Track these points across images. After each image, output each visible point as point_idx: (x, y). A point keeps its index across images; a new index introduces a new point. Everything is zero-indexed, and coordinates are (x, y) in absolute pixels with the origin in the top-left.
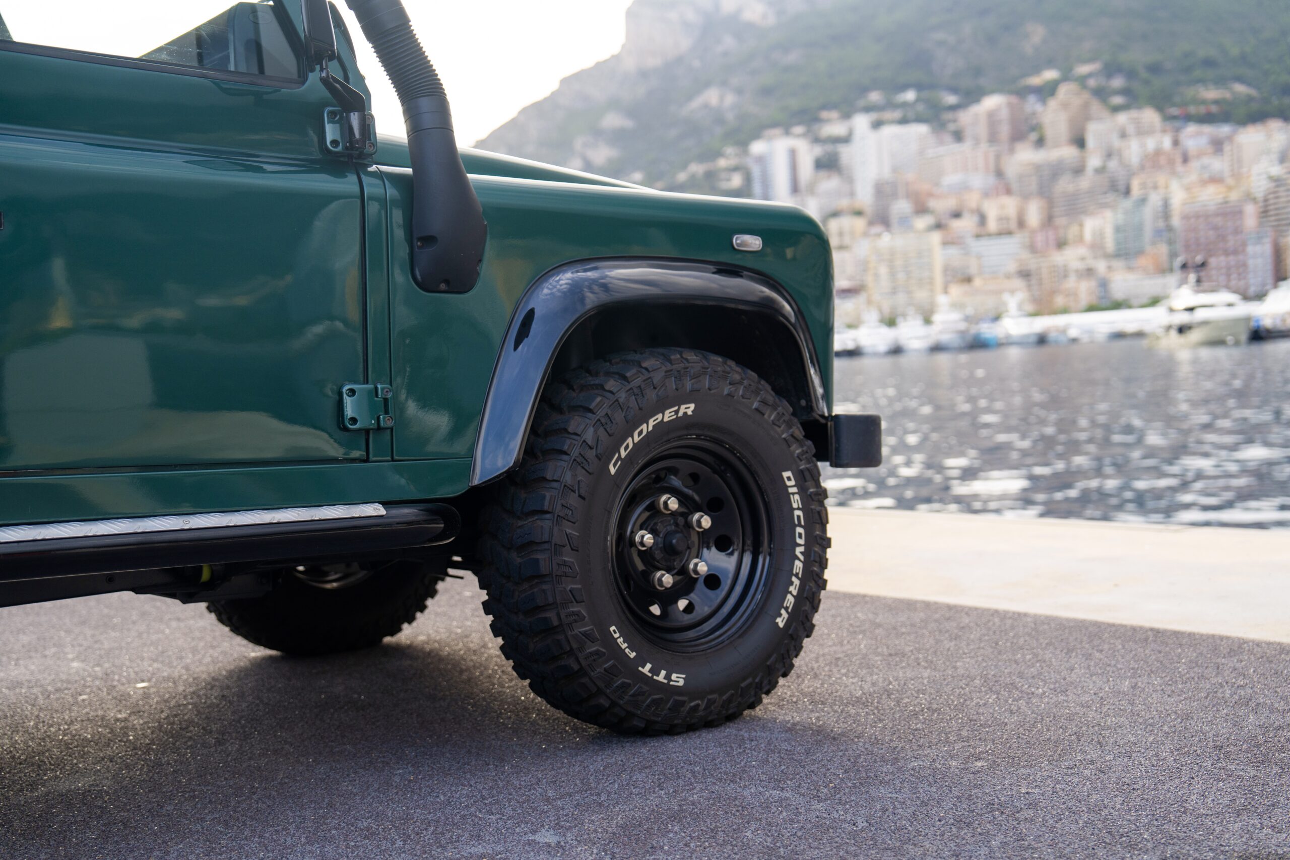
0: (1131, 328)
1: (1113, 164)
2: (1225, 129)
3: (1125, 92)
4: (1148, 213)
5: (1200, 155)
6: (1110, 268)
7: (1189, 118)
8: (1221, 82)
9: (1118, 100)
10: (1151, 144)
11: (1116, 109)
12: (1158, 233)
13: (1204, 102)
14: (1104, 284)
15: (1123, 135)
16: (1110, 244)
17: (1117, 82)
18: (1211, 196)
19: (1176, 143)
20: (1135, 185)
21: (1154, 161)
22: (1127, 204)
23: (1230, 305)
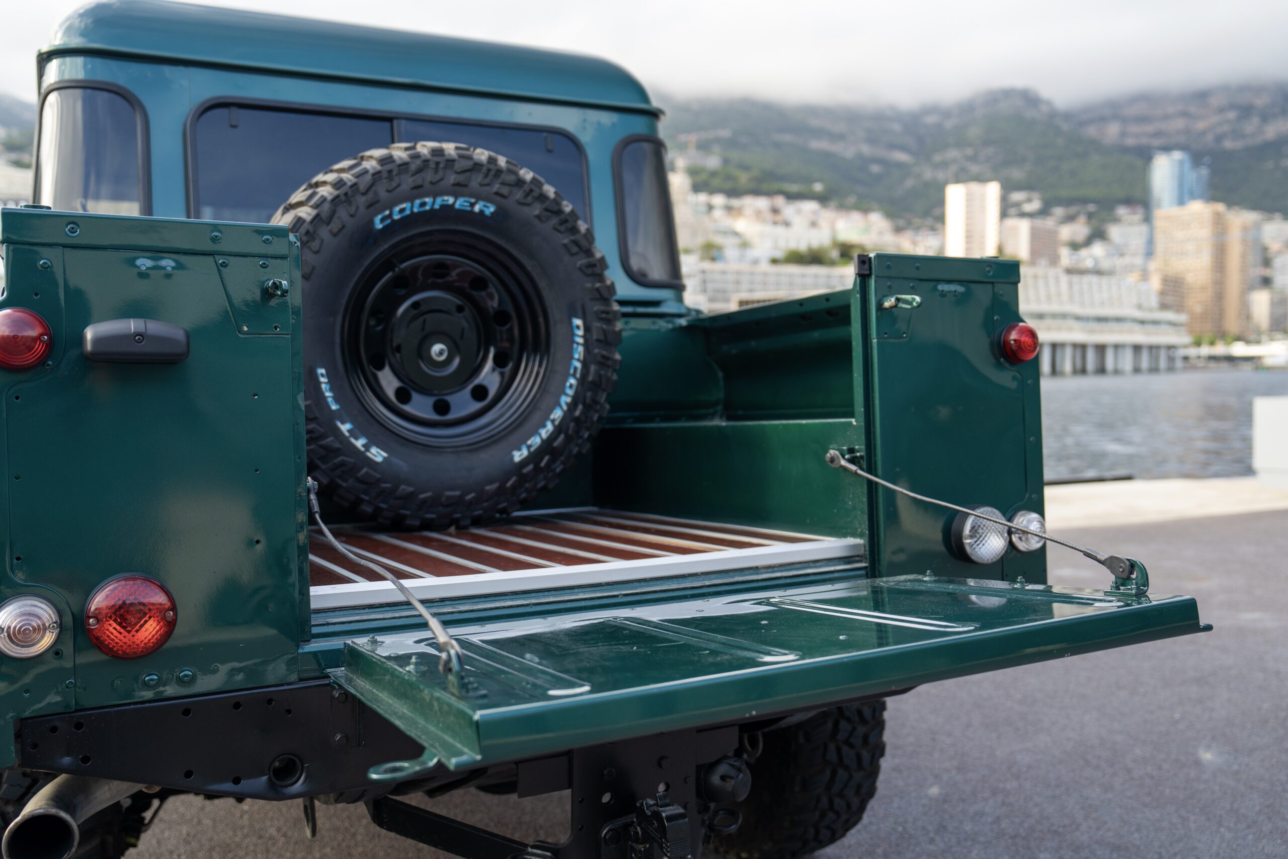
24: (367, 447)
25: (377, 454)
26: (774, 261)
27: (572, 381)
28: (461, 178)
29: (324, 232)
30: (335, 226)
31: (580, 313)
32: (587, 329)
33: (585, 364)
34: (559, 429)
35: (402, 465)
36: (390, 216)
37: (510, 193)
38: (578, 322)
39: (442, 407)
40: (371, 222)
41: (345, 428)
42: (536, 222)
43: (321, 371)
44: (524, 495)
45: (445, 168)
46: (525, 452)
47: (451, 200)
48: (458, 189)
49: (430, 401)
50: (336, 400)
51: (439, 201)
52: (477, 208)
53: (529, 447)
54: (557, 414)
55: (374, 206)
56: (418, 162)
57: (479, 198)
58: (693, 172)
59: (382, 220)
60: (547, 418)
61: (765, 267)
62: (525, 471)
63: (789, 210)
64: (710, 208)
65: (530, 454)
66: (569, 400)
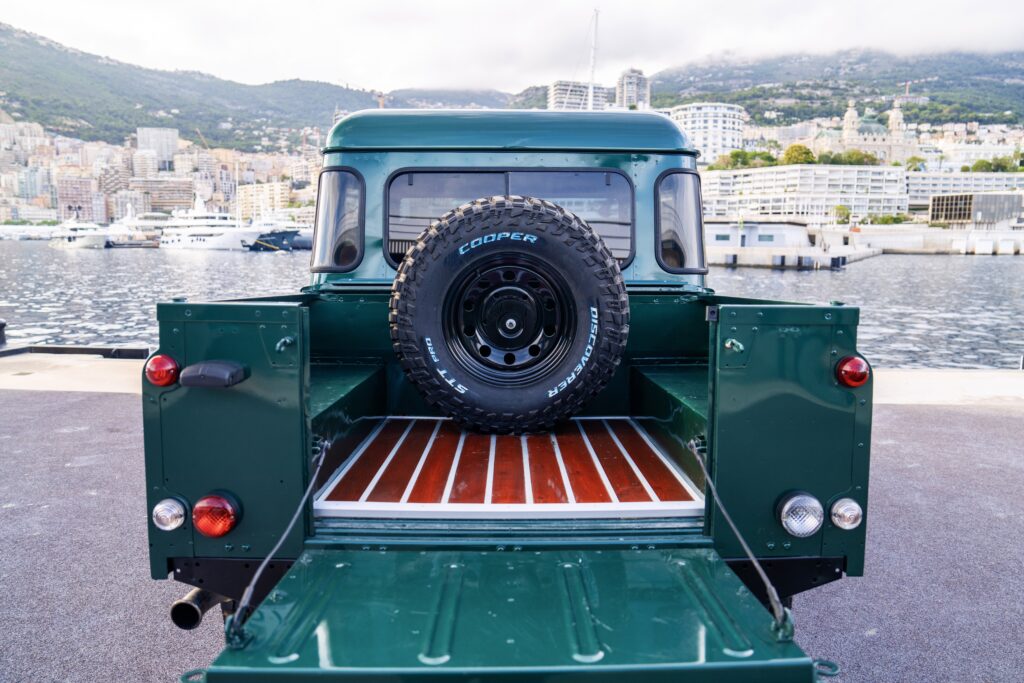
0: (34, 234)
1: (16, 148)
2: (78, 141)
3: (21, 111)
4: (39, 177)
5: (65, 152)
6: (18, 203)
7: (58, 132)
8: (73, 117)
9: (17, 115)
10: (38, 141)
11: (17, 119)
12: (45, 187)
13: (65, 125)
14: (15, 210)
15: (22, 134)
16: (17, 190)
17: (16, 105)
18: (72, 173)
19: (52, 144)
20: (30, 161)
21: (40, 150)
22: (27, 170)
23: (95, 229)
24: (455, 384)
25: (461, 389)
26: (965, 169)
27: (590, 347)
28: (514, 221)
29: (429, 259)
30: (435, 255)
31: (595, 303)
32: (600, 314)
33: (598, 336)
34: (579, 378)
35: (476, 395)
36: (469, 246)
37: (547, 228)
38: (594, 309)
39: (510, 359)
40: (458, 250)
41: (442, 373)
42: (565, 246)
43: (428, 339)
44: (556, 417)
45: (505, 214)
46: (556, 391)
47: (508, 235)
48: (512, 228)
49: (502, 354)
50: (437, 356)
51: (500, 236)
52: (525, 239)
53: (559, 388)
54: (579, 368)
55: (458, 241)
56: (487, 212)
57: (526, 232)
58: (905, 108)
59: (464, 249)
60: (572, 370)
61: (957, 173)
62: (556, 403)
63: (981, 131)
64: (919, 132)
65: (560, 393)
66: (587, 359)
